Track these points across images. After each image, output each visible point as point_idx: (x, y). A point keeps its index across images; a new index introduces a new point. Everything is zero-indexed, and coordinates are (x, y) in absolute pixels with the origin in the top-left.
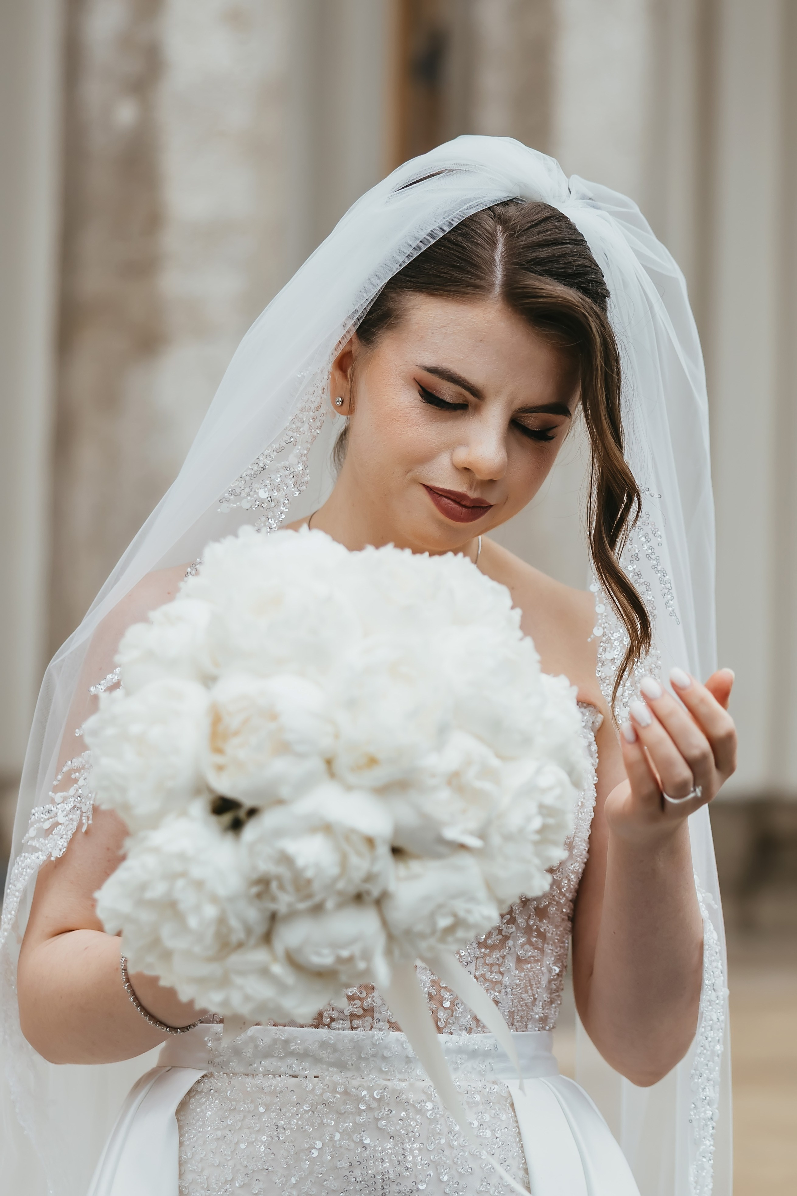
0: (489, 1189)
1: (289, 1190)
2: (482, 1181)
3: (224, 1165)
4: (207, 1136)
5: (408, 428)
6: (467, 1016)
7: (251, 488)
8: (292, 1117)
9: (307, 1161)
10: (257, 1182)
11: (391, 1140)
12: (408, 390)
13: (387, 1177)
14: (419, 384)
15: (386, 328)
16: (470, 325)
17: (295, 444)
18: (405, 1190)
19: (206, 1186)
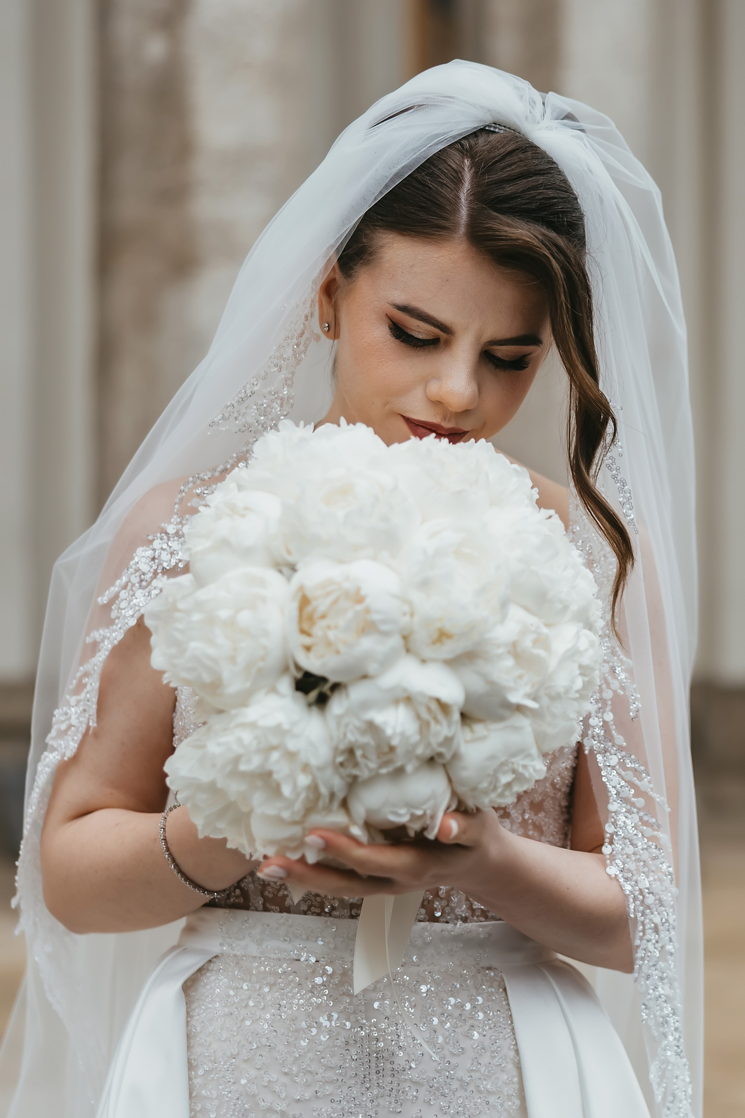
0: (479, 1068)
1: (289, 1066)
2: (473, 1060)
3: (230, 1040)
4: (215, 1012)
5: (383, 363)
6: (462, 906)
7: (239, 413)
8: (293, 997)
9: (306, 1039)
10: (260, 1057)
11: (387, 1021)
12: (381, 324)
13: (381, 1056)
14: (391, 320)
15: (361, 264)
16: (437, 265)
17: (280, 370)
18: (398, 1068)
19: (213, 1059)
